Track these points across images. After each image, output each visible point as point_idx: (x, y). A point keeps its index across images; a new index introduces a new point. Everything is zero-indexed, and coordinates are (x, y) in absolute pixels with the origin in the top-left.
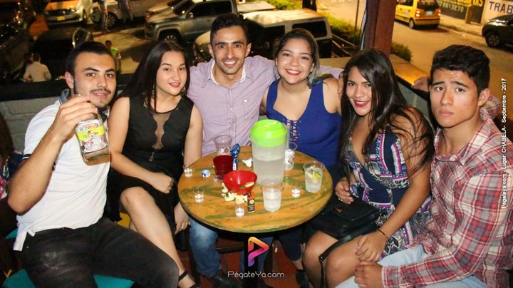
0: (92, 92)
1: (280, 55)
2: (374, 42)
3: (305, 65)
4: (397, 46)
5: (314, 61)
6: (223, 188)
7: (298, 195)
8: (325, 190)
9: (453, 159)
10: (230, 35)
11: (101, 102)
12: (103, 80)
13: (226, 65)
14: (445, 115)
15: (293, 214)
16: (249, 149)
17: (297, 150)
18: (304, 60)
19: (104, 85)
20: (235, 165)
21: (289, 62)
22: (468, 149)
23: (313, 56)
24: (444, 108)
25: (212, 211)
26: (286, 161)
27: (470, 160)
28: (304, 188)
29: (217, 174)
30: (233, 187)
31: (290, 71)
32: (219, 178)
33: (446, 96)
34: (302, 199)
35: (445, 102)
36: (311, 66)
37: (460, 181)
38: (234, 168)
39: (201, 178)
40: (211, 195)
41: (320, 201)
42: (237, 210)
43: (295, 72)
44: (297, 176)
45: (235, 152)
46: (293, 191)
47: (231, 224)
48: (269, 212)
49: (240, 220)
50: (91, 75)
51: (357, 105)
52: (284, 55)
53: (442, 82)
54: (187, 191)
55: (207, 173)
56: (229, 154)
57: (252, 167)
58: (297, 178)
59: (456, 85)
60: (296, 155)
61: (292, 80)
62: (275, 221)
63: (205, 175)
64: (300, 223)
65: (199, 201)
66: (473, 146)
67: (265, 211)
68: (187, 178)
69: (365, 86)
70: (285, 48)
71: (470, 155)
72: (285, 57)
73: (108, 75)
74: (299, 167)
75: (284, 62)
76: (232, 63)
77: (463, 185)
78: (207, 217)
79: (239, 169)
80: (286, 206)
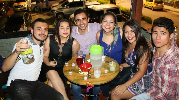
0: (39, 35)
1: (103, 22)
2: (135, 16)
3: (112, 25)
4: (147, 17)
5: (116, 23)
6: (79, 70)
7: (107, 72)
8: (117, 70)
9: (159, 58)
10: (81, 16)
11: (42, 39)
12: (44, 31)
13: (81, 27)
14: (158, 43)
15: (105, 79)
16: (89, 56)
17: (107, 56)
18: (112, 23)
19: (44, 33)
20: (84, 61)
21: (106, 24)
22: (165, 55)
23: (115, 21)
24: (157, 41)
25: (76, 78)
26: (103, 60)
27: (166, 59)
28: (109, 70)
29: (77, 65)
30: (83, 69)
31: (107, 28)
32: (78, 66)
33: (158, 36)
34: (108, 73)
35: (158, 38)
36: (114, 25)
37: (163, 66)
38: (84, 62)
39: (71, 66)
40: (75, 72)
41: (115, 74)
42: (84, 77)
43: (108, 28)
44: (107, 65)
45: (84, 57)
46: (105, 71)
47: (82, 82)
48: (96, 78)
49: (86, 81)
50: (39, 29)
51: (129, 39)
52: (104, 21)
53: (157, 31)
54: (66, 71)
55: (74, 65)
56: (82, 57)
57: (90, 62)
58: (106, 66)
59: (162, 32)
60: (106, 57)
61: (107, 31)
62: (98, 81)
63: (73, 65)
64: (108, 82)
65: (71, 74)
66: (167, 54)
67: (95, 78)
68: (67, 66)
69: (131, 32)
70: (104, 19)
71: (166, 57)
72: (105, 22)
73: (45, 30)
74: (107, 62)
75: (104, 24)
76: (83, 26)
77: (164, 68)
78: (73, 80)
79: (85, 63)
80: (102, 76)
